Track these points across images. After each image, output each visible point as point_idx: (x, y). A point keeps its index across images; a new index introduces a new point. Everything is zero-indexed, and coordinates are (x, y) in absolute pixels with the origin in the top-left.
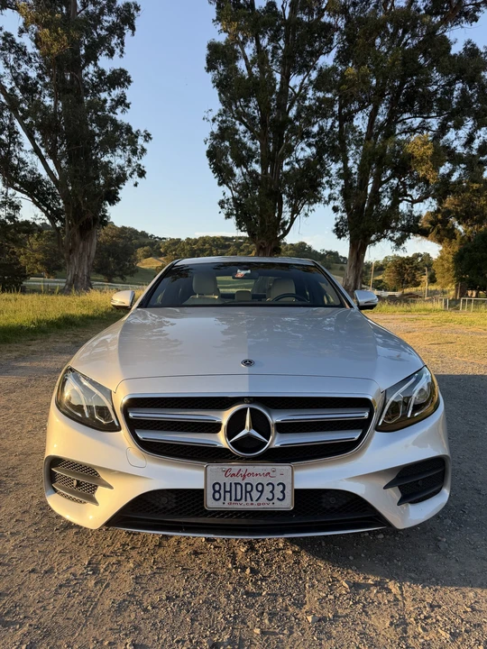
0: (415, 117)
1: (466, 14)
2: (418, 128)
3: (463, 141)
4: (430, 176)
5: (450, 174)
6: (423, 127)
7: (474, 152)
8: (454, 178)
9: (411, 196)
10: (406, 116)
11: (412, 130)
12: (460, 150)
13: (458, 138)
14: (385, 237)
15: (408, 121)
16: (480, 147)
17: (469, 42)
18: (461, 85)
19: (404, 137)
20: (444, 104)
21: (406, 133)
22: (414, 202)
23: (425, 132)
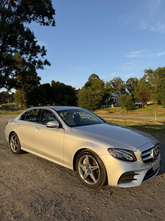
0: (12, 47)
1: (28, 20)
2: (14, 51)
3: (28, 59)
4: (21, 68)
5: (26, 69)
6: (15, 51)
7: (31, 63)
9: (13, 74)
10: (10, 46)
11: (12, 52)
12: (27, 61)
13: (27, 57)
14: (4, 87)
15: (10, 48)
16: (33, 61)
17: (28, 28)
18: (27, 41)
20: (22, 45)
21: (10, 52)
22: (14, 76)
23: (16, 53)
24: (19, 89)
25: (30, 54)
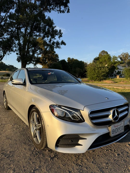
0: (37, 32)
1: (48, 10)
2: (38, 35)
3: (49, 41)
4: (43, 48)
5: (47, 48)
6: (39, 35)
7: (51, 44)
8: (48, 49)
9: (37, 53)
10: (35, 32)
11: (37, 36)
12: (48, 43)
13: (48, 40)
14: (31, 63)
15: (36, 33)
16: (52, 43)
17: (49, 17)
18: (48, 27)
19: (35, 37)
20: (44, 31)
21: (35, 36)
22: (38, 54)
23: (40, 37)
24: (44, 65)
25: (50, 37)
